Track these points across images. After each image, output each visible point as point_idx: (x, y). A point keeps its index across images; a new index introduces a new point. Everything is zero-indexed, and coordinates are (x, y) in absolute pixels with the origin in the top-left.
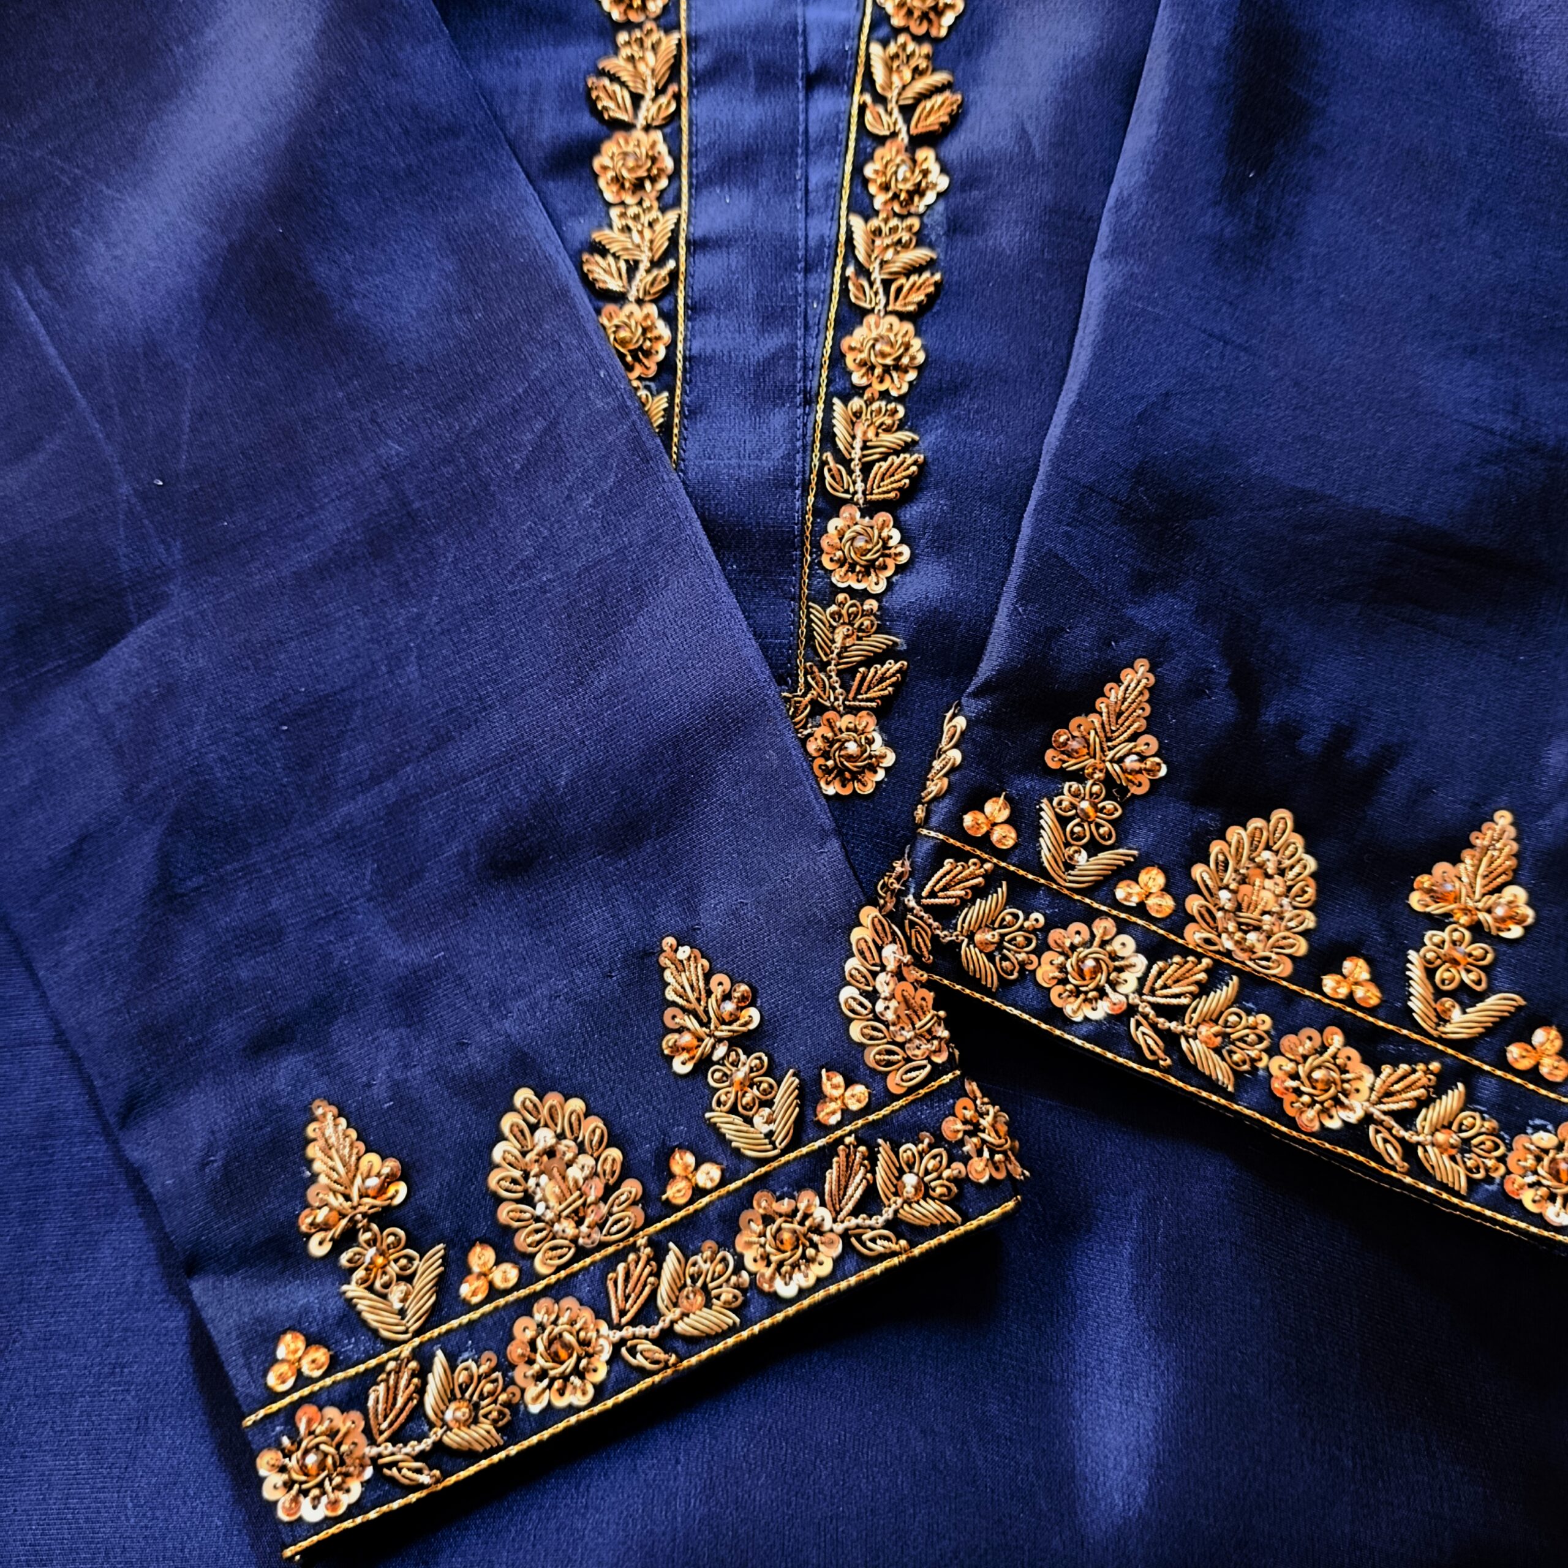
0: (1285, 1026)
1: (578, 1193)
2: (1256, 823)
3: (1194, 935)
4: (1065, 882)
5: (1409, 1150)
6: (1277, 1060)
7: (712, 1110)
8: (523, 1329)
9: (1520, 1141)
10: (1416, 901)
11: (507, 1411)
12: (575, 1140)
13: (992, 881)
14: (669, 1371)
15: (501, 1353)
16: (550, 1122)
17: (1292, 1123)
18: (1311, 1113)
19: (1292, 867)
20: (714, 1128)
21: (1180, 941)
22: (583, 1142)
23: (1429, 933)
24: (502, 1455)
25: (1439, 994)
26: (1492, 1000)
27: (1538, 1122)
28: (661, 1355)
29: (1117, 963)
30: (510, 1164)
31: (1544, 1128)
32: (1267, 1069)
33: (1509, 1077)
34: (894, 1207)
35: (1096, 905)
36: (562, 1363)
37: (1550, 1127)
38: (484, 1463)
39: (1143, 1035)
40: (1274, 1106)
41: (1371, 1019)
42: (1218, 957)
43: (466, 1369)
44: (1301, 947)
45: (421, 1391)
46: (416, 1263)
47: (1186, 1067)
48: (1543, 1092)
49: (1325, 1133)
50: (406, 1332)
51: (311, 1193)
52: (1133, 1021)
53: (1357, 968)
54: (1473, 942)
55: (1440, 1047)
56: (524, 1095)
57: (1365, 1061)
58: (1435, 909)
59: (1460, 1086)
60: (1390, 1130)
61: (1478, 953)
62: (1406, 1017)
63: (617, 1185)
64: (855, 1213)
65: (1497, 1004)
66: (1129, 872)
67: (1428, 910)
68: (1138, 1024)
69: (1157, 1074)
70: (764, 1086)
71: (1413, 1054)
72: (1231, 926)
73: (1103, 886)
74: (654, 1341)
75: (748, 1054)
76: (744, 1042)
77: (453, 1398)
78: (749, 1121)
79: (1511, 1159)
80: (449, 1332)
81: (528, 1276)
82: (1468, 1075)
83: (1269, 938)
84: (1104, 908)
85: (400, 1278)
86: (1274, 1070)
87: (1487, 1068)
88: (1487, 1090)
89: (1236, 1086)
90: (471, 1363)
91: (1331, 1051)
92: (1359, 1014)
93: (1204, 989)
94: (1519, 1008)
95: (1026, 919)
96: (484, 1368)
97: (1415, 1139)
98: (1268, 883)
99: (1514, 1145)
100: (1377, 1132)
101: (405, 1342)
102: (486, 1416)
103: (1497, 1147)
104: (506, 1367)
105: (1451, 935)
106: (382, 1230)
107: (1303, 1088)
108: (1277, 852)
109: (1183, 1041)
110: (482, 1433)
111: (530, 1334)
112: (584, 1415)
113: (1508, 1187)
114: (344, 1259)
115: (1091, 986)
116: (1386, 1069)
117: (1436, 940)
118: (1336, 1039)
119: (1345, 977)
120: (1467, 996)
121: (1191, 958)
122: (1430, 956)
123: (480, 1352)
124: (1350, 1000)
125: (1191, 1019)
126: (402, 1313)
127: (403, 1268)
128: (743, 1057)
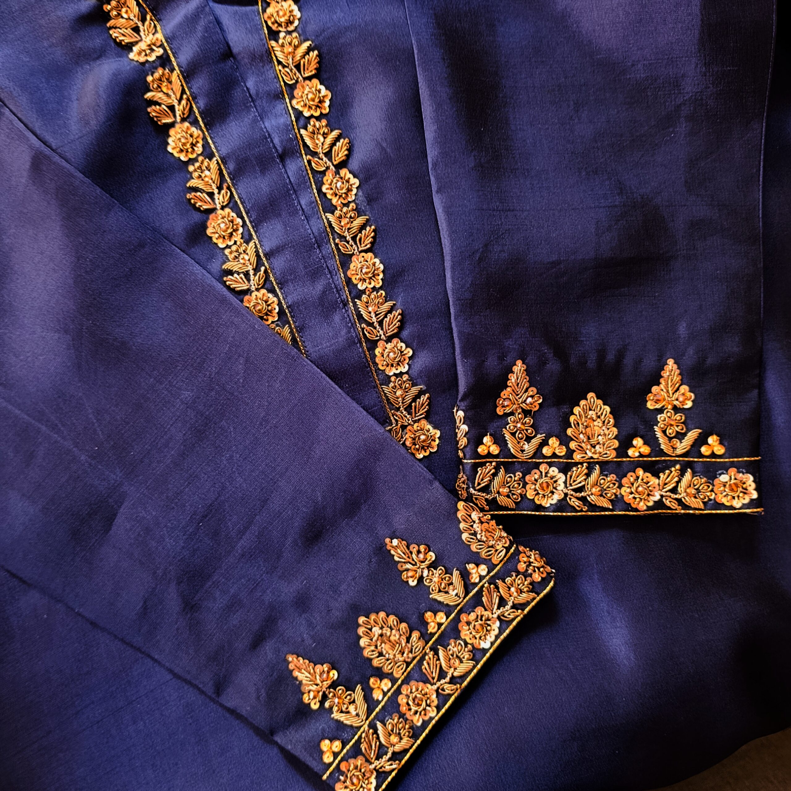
0: (621, 476)
1: (398, 645)
2: (583, 403)
3: (577, 457)
4: (523, 457)
5: (679, 501)
6: (623, 489)
7: (431, 594)
8: (402, 700)
9: (716, 482)
10: (650, 405)
11: (410, 730)
12: (388, 627)
13: (497, 468)
14: (459, 691)
15: (399, 712)
16: (376, 625)
17: (636, 510)
18: (642, 504)
19: (602, 414)
20: (436, 600)
21: (573, 461)
22: (391, 626)
23: (659, 416)
24: (416, 745)
25: (670, 439)
26: (689, 434)
27: (720, 472)
28: (454, 687)
29: (554, 480)
30: (368, 646)
31: (723, 473)
32: (621, 494)
33: (705, 460)
34: (511, 601)
35: (538, 461)
36: (421, 705)
37: (725, 472)
38: (411, 751)
39: (574, 502)
40: (628, 507)
41: (650, 459)
42: (588, 460)
43: (389, 724)
44: (616, 444)
45: (378, 738)
46: (353, 695)
47: (593, 507)
48: (718, 460)
49: (649, 508)
50: (362, 721)
51: (303, 689)
52: (568, 499)
53: (638, 442)
54: (675, 414)
55: (677, 459)
56: (362, 620)
57: (653, 475)
58: (658, 406)
59: (689, 470)
60: (670, 497)
61: (678, 418)
62: (662, 453)
63: (410, 636)
64: (498, 608)
65: (693, 435)
66: (545, 443)
67: (655, 407)
68: (570, 499)
69: (584, 513)
70: (447, 579)
71: (668, 465)
72: (589, 447)
73: (538, 453)
74: (450, 683)
75: (436, 569)
76: (433, 566)
77: (390, 735)
78: (447, 592)
79: (715, 489)
80: (377, 714)
81: (394, 681)
82: (690, 465)
83: (604, 445)
84: (541, 461)
85: (350, 703)
86: (623, 493)
87: (696, 460)
88: (698, 468)
89: (613, 506)
90: (390, 721)
91: (640, 478)
92: (645, 459)
93: (588, 475)
94: (700, 434)
95: (515, 476)
96: (396, 721)
97: (680, 497)
98: (595, 423)
99: (715, 483)
100: (666, 499)
101: (364, 724)
102: (404, 735)
103: (709, 487)
104: (402, 716)
105: (667, 415)
106: (335, 690)
107: (636, 496)
108: (594, 410)
109: (588, 498)
110: (405, 742)
111: (405, 701)
112: (437, 718)
113: (717, 500)
114: (327, 705)
115: (548, 492)
116: (661, 475)
117: (662, 419)
118: (640, 472)
119: (635, 447)
120: (680, 436)
121: (579, 466)
122: (662, 426)
123: (391, 715)
124: (641, 455)
125: (588, 488)
126: (357, 715)
127: (350, 699)
128: (435, 571)
